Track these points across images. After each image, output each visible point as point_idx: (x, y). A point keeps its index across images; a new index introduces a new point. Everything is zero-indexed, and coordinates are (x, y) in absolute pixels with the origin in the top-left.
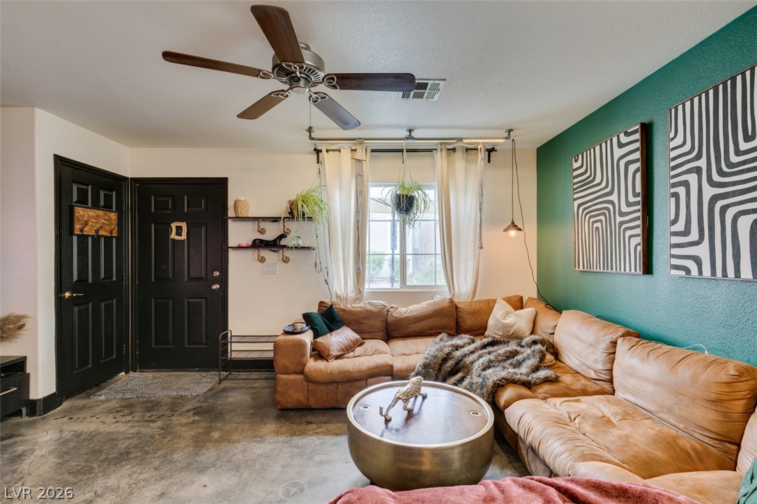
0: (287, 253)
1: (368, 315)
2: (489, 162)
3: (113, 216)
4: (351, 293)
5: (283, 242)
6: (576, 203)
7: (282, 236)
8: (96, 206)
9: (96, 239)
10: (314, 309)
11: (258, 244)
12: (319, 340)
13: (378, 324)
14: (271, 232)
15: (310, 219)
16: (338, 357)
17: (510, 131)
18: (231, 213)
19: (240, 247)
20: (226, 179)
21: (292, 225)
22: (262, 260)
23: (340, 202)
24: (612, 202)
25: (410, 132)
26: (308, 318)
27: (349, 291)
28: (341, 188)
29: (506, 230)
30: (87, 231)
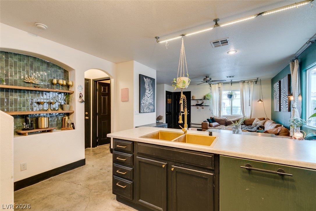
0: (203, 107)
1: (222, 120)
2: (256, 83)
3: (171, 100)
4: (218, 115)
5: (202, 104)
6: (274, 95)
7: (202, 103)
8: (169, 98)
9: (169, 104)
10: (209, 118)
11: (197, 105)
12: (210, 123)
13: (224, 122)
14: (200, 102)
15: (208, 99)
16: (214, 127)
17: (258, 78)
18: (191, 99)
19: (193, 106)
20: (191, 92)
21: (204, 101)
22: (198, 108)
23: (215, 95)
24: (276, 96)
25: (231, 80)
26: (208, 120)
27: (217, 115)
28: (215, 92)
29: (258, 101)
30: (169, 103)
